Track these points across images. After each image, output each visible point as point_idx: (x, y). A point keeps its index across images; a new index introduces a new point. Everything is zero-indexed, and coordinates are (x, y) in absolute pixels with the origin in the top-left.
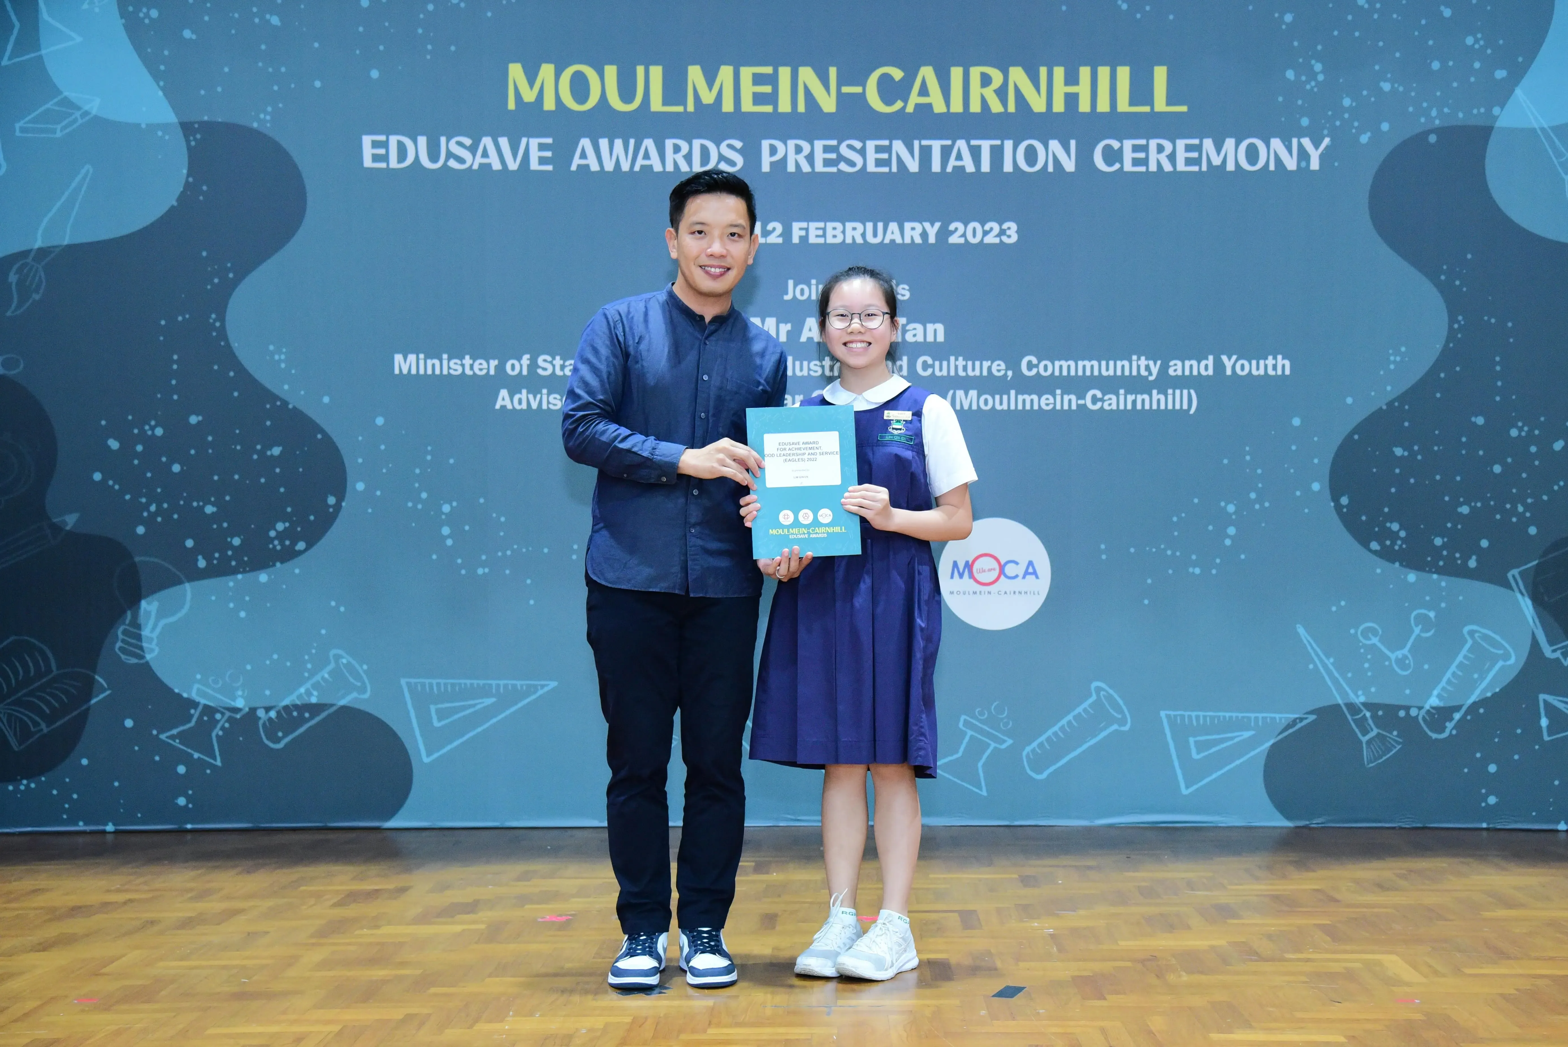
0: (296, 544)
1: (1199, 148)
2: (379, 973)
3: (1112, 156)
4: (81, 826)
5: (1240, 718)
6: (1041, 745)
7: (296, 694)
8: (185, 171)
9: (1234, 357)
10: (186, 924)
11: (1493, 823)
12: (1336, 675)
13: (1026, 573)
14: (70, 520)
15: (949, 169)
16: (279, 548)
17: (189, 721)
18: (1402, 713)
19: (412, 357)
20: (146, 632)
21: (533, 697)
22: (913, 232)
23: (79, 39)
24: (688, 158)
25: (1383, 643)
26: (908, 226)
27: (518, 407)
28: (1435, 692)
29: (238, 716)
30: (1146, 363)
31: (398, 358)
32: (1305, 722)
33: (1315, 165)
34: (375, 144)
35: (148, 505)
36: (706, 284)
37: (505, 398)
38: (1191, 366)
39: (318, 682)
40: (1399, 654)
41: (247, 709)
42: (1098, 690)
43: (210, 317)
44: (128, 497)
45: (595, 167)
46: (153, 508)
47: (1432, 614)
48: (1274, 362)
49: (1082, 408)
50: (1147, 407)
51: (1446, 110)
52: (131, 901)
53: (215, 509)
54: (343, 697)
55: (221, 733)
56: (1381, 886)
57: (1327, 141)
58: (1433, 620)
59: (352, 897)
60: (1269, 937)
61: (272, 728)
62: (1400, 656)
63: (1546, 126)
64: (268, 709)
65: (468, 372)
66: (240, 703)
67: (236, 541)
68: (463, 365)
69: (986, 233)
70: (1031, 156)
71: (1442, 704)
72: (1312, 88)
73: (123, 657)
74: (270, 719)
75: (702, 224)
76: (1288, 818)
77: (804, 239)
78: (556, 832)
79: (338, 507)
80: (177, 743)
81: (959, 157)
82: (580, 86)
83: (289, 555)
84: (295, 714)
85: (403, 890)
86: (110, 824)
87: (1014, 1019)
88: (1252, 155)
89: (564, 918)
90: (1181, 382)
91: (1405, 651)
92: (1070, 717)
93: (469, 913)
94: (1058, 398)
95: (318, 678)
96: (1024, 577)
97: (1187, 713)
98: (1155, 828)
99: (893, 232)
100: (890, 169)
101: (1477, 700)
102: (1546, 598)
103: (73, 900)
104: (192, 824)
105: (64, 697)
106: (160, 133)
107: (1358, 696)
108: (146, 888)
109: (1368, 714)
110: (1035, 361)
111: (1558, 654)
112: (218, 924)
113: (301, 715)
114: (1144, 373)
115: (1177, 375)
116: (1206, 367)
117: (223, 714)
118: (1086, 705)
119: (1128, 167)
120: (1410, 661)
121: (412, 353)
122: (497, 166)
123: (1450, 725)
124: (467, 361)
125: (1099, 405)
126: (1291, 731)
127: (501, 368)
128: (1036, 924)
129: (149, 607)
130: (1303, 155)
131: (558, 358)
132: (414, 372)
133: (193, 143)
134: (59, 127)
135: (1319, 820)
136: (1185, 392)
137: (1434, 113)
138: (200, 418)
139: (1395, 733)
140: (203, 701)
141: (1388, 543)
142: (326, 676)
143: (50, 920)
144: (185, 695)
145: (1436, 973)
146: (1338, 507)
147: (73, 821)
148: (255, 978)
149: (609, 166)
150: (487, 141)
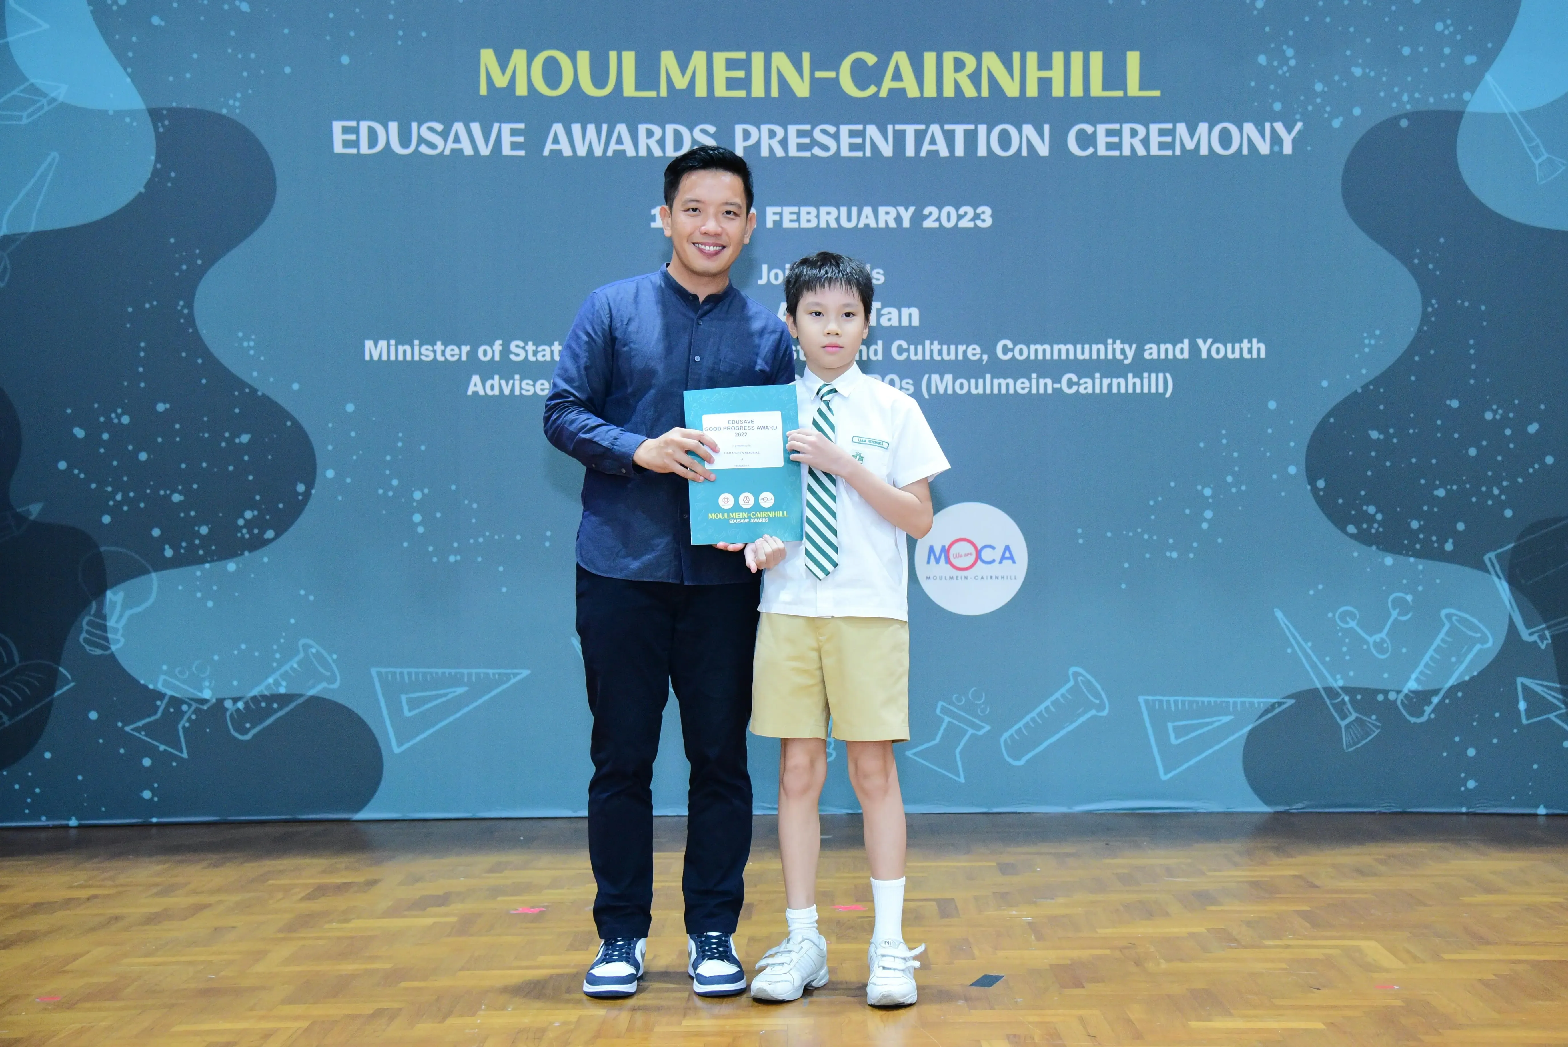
0: (265, 532)
1: (1172, 132)
2: (348, 967)
3: (1085, 140)
4: (43, 821)
5: (1219, 702)
6: (1019, 731)
7: (265, 684)
8: (153, 158)
9: (1209, 341)
10: (152, 919)
11: (1473, 808)
12: (1315, 659)
13: (1003, 558)
14: (35, 510)
15: (923, 154)
16: (247, 536)
17: (155, 713)
18: (1380, 697)
19: (383, 344)
20: (111, 623)
21: (505, 686)
22: (887, 216)
23: (46, 26)
24: (661, 143)
25: (1361, 628)
26: (882, 210)
27: (490, 393)
28: (1414, 676)
29: (205, 707)
30: (1122, 346)
31: (369, 344)
32: (1284, 707)
33: (1288, 149)
34: (346, 131)
35: (114, 493)
36: (700, 263)
37: (477, 384)
38: (1167, 350)
39: (286, 672)
40: (1377, 637)
41: (214, 700)
42: (1076, 675)
43: (178, 304)
44: (93, 486)
45: (567, 152)
46: (119, 497)
47: (1409, 598)
48: (1249, 345)
49: (1058, 392)
50: (1123, 391)
51: (1417, 95)
52: (95, 896)
53: (182, 498)
54: (313, 686)
55: (187, 725)
56: (1361, 872)
57: (1299, 126)
58: (1411, 603)
59: (321, 891)
60: (1249, 924)
61: (240, 719)
62: (1378, 640)
63: (1515, 111)
64: (235, 700)
65: (440, 358)
66: (207, 694)
67: (204, 530)
68: (434, 352)
69: (960, 217)
70: (1005, 140)
71: (1420, 688)
72: (1284, 73)
73: (87, 648)
74: (238, 710)
75: (697, 201)
76: (1267, 803)
77: (778, 224)
78: (531, 822)
79: (307, 495)
80: (142, 736)
81: (933, 142)
82: (552, 73)
83: (257, 543)
84: (263, 705)
85: (372, 883)
86: (74, 818)
87: (992, 1008)
88: (1225, 139)
89: (537, 910)
90: (1157, 366)
91: (1383, 635)
92: (1048, 703)
93: (439, 906)
94: (1034, 382)
95: (286, 668)
96: (1001, 562)
97: (1165, 698)
98: (1133, 814)
99: (867, 217)
100: (864, 154)
101: (1455, 684)
102: (1523, 581)
103: (35, 897)
104: (157, 817)
105: (27, 690)
106: (128, 120)
107: (1336, 680)
108: (110, 883)
109: (1347, 699)
110: (1010, 345)
111: (1535, 638)
112: (185, 920)
113: (269, 705)
114: (1119, 356)
115: (1152, 359)
116: (1181, 351)
117: (190, 706)
118: (1063, 690)
119: (1102, 151)
120: (1388, 644)
121: (383, 339)
122: (468, 151)
123: (1428, 709)
124: (439, 346)
125: (1074, 389)
126: (1270, 715)
127: (472, 354)
128: (1014, 912)
129: (114, 597)
130: (1276, 140)
131: (530, 343)
132: (385, 358)
133: (161, 130)
134: (25, 114)
135: (1300, 806)
136: (1161, 375)
137: (1405, 98)
138: (168, 406)
139: (1374, 717)
140: (169, 692)
141: (1365, 526)
142: (295, 666)
143: (14, 917)
144: (151, 687)
145: (1415, 958)
146: (1315, 490)
147: (36, 816)
148: (223, 973)
149: (582, 152)
150: (458, 127)
